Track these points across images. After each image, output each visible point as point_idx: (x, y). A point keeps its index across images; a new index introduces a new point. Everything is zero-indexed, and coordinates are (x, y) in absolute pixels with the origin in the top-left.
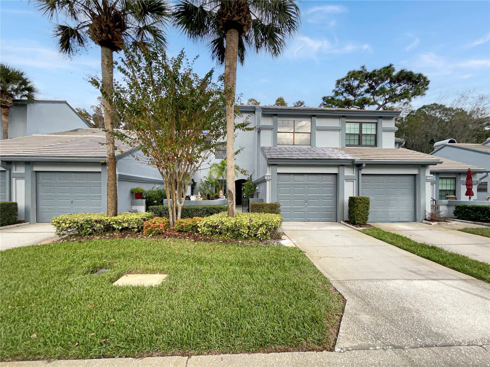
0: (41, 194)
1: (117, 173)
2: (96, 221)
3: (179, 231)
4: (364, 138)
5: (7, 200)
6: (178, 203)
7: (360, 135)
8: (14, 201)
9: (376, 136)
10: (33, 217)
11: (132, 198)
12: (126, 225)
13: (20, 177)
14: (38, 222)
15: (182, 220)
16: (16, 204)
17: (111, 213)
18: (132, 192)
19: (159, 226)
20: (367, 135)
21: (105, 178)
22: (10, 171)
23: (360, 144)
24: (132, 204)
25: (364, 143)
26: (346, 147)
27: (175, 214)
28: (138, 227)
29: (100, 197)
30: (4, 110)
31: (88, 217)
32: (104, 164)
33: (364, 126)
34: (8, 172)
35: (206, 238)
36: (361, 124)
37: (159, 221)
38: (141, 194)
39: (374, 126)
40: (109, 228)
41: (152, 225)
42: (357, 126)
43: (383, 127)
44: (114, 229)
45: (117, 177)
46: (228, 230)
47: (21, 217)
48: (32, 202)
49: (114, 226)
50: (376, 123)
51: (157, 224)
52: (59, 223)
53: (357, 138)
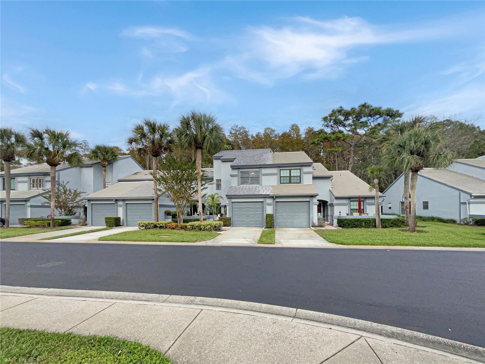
0: (128, 213)
1: (158, 204)
2: (151, 223)
3: (181, 228)
4: (292, 178)
5: (116, 216)
6: (181, 217)
7: (290, 177)
8: (118, 216)
9: (300, 176)
10: (125, 224)
11: (166, 215)
12: (161, 225)
13: (121, 206)
14: (127, 226)
15: (183, 224)
16: (120, 218)
17: (156, 221)
18: (165, 212)
19: (173, 226)
20: (294, 176)
21: (154, 206)
22: (117, 203)
23: (290, 182)
24: (166, 218)
25: (292, 181)
26: (281, 185)
27: (180, 221)
28: (166, 226)
29: (152, 214)
30: (104, 169)
31: (148, 222)
32: (153, 200)
33: (292, 171)
34: (116, 204)
35: (190, 230)
36: (290, 170)
37: (174, 224)
38: (170, 213)
39: (299, 171)
40: (155, 226)
41: (171, 225)
42: (288, 171)
43: (304, 171)
44: (157, 227)
45: (159, 205)
46: (197, 227)
47: (121, 224)
48: (125, 217)
49: (157, 225)
50: (300, 169)
51: (173, 225)
52: (139, 224)
53: (288, 178)
